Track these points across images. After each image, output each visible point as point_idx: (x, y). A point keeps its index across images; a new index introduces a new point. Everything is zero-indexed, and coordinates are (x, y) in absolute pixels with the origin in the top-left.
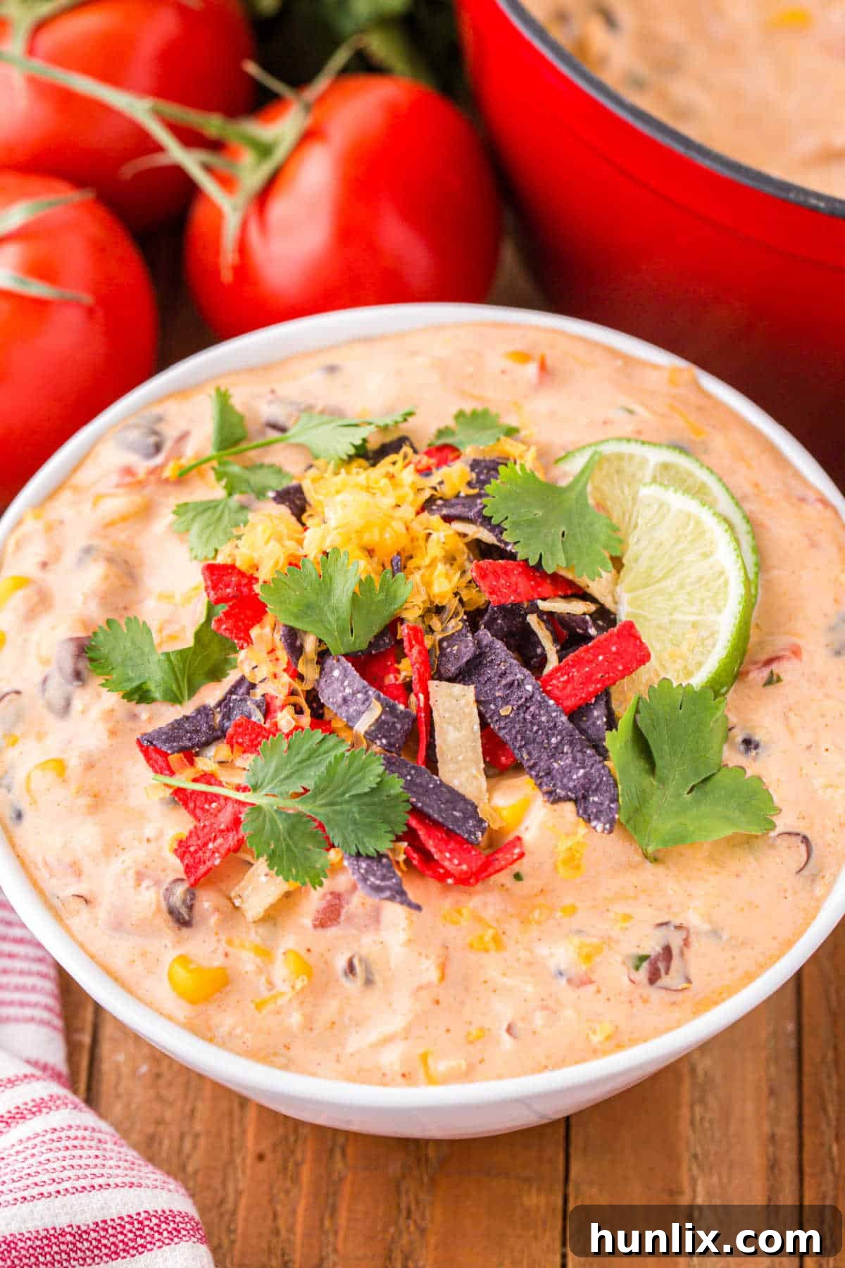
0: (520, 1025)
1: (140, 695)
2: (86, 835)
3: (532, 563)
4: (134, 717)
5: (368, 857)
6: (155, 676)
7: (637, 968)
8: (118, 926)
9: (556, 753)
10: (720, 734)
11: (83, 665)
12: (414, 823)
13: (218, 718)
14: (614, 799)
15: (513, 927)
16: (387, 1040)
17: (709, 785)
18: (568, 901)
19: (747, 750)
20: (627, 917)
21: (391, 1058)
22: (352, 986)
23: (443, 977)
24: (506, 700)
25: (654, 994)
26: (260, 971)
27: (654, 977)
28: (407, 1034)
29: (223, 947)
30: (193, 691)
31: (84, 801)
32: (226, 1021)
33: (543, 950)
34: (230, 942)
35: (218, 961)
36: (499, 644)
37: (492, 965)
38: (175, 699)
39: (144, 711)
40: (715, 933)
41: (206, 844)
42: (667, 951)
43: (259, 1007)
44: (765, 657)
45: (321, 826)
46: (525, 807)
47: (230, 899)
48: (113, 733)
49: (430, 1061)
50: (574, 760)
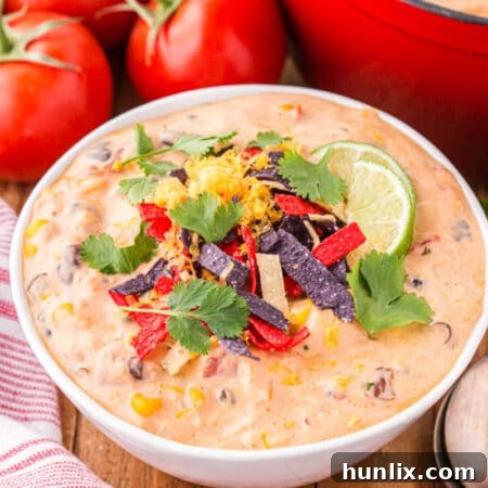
0: (311, 420)
1: (109, 270)
2: (85, 339)
3: (304, 197)
4: (106, 281)
5: (230, 339)
6: (115, 260)
7: (368, 389)
8: (104, 382)
9: (322, 286)
10: (402, 277)
11: (78, 257)
12: (252, 322)
13: (149, 279)
14: (353, 306)
15: (305, 373)
16: (244, 429)
17: (399, 302)
18: (332, 359)
19: (416, 285)
20: (361, 366)
21: (247, 438)
22: (225, 405)
23: (271, 397)
24: (295, 261)
25: (378, 401)
26: (177, 399)
27: (377, 393)
28: (253, 425)
29: (158, 389)
30: (135, 267)
31: (83, 322)
32: (162, 424)
33: (320, 383)
34: (162, 386)
35: (156, 395)
36: (290, 235)
37: (295, 392)
38: (126, 271)
39: (111, 278)
40: (407, 372)
41: (147, 338)
42: (383, 381)
43: (179, 416)
44: (422, 241)
45: (206, 325)
46: (307, 315)
47: (161, 366)
48: (95, 290)
49: (268, 439)
50: (331, 288)
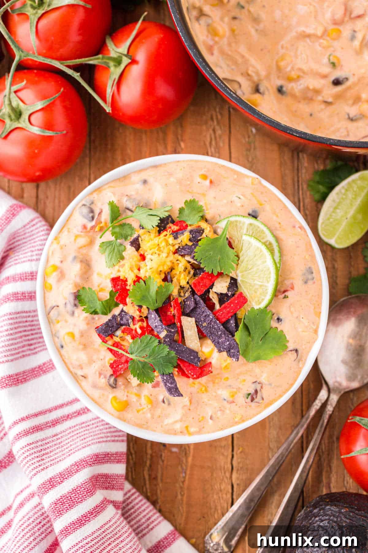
0: (214, 416)
1: (95, 313)
2: (83, 356)
3: (210, 273)
4: (93, 319)
5: (166, 374)
6: (98, 306)
7: (247, 398)
8: (95, 386)
9: (220, 337)
10: (270, 315)
11: (77, 302)
12: (179, 363)
13: (119, 319)
14: (238, 352)
15: (211, 385)
16: (176, 422)
17: (267, 336)
18: (226, 376)
19: (278, 322)
20: (244, 380)
21: (178, 426)
22: (165, 405)
23: (191, 403)
24: (205, 321)
25: (253, 404)
26: (137, 401)
27: (252, 400)
28: (181, 420)
29: (126, 393)
30: (110, 311)
31: (81, 347)
32: (129, 415)
33: (219, 392)
34: (128, 392)
35: (125, 398)
36: (201, 301)
37: (205, 397)
38: (105, 314)
39: (96, 317)
40: (270, 384)
41: (118, 366)
42: (256, 392)
43: (138, 411)
44: (282, 290)
45: (151, 365)
46: (212, 352)
47: (127, 379)
48: (88, 324)
49: (189, 429)
50: (226, 339)
